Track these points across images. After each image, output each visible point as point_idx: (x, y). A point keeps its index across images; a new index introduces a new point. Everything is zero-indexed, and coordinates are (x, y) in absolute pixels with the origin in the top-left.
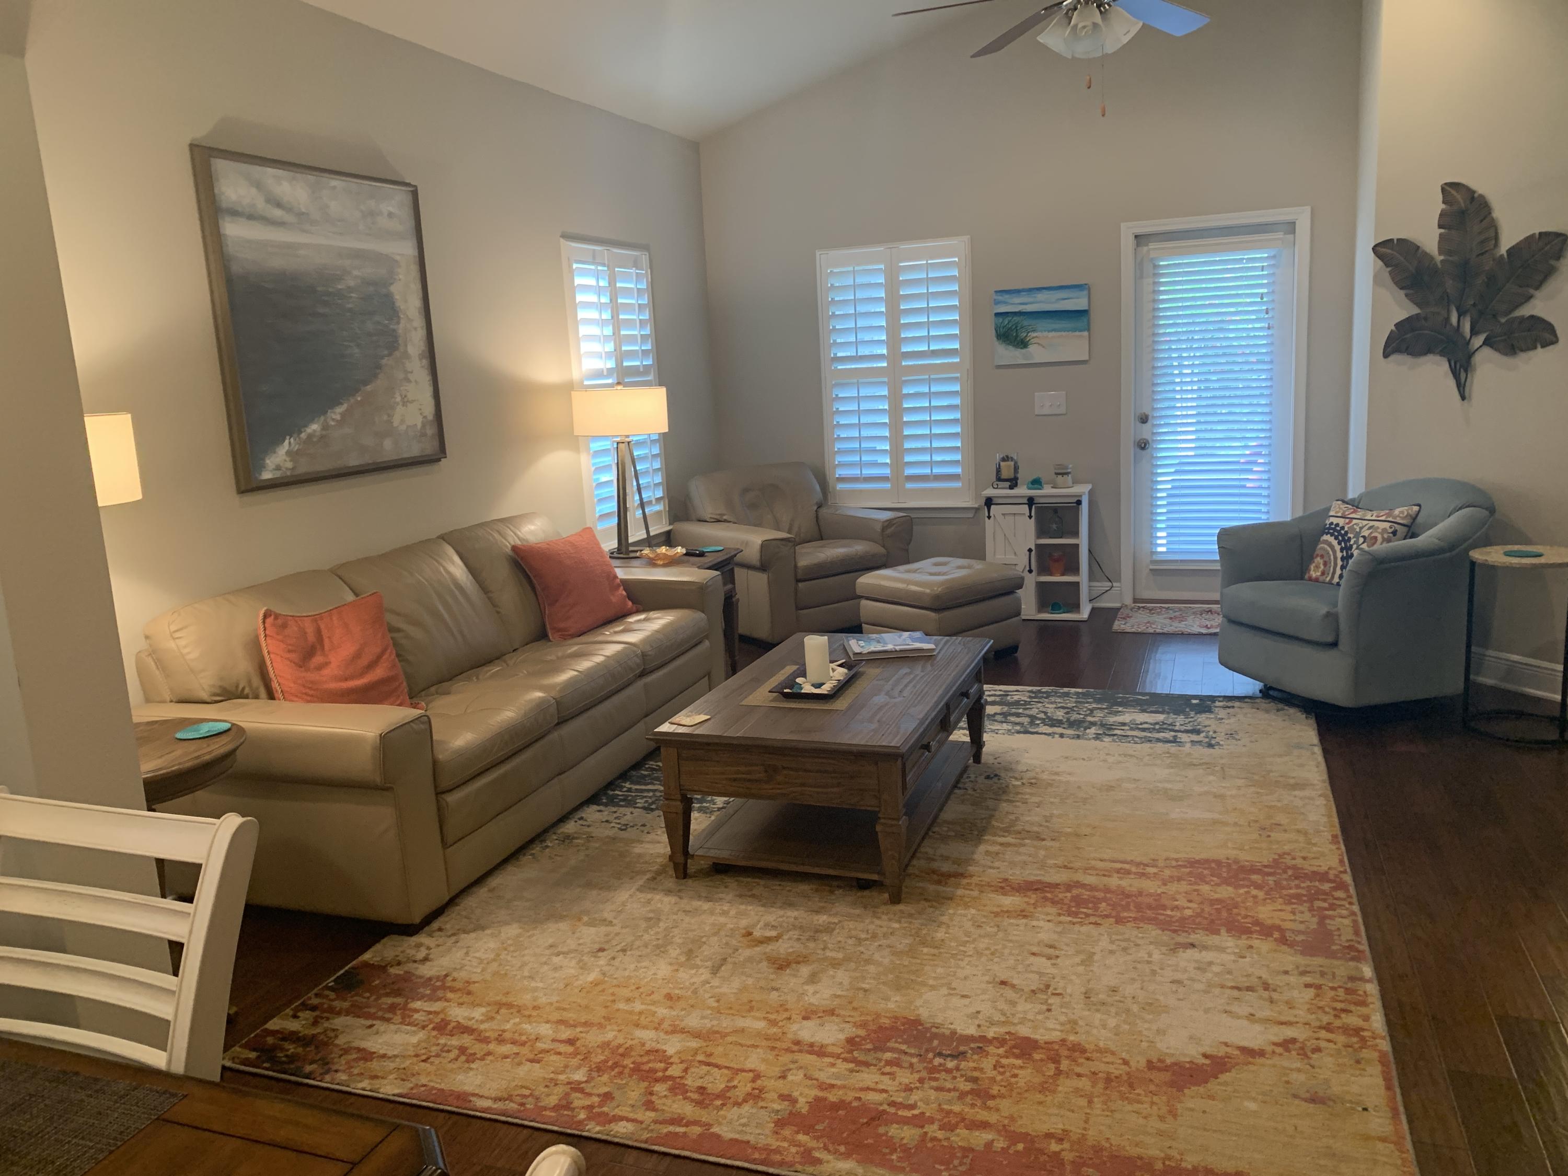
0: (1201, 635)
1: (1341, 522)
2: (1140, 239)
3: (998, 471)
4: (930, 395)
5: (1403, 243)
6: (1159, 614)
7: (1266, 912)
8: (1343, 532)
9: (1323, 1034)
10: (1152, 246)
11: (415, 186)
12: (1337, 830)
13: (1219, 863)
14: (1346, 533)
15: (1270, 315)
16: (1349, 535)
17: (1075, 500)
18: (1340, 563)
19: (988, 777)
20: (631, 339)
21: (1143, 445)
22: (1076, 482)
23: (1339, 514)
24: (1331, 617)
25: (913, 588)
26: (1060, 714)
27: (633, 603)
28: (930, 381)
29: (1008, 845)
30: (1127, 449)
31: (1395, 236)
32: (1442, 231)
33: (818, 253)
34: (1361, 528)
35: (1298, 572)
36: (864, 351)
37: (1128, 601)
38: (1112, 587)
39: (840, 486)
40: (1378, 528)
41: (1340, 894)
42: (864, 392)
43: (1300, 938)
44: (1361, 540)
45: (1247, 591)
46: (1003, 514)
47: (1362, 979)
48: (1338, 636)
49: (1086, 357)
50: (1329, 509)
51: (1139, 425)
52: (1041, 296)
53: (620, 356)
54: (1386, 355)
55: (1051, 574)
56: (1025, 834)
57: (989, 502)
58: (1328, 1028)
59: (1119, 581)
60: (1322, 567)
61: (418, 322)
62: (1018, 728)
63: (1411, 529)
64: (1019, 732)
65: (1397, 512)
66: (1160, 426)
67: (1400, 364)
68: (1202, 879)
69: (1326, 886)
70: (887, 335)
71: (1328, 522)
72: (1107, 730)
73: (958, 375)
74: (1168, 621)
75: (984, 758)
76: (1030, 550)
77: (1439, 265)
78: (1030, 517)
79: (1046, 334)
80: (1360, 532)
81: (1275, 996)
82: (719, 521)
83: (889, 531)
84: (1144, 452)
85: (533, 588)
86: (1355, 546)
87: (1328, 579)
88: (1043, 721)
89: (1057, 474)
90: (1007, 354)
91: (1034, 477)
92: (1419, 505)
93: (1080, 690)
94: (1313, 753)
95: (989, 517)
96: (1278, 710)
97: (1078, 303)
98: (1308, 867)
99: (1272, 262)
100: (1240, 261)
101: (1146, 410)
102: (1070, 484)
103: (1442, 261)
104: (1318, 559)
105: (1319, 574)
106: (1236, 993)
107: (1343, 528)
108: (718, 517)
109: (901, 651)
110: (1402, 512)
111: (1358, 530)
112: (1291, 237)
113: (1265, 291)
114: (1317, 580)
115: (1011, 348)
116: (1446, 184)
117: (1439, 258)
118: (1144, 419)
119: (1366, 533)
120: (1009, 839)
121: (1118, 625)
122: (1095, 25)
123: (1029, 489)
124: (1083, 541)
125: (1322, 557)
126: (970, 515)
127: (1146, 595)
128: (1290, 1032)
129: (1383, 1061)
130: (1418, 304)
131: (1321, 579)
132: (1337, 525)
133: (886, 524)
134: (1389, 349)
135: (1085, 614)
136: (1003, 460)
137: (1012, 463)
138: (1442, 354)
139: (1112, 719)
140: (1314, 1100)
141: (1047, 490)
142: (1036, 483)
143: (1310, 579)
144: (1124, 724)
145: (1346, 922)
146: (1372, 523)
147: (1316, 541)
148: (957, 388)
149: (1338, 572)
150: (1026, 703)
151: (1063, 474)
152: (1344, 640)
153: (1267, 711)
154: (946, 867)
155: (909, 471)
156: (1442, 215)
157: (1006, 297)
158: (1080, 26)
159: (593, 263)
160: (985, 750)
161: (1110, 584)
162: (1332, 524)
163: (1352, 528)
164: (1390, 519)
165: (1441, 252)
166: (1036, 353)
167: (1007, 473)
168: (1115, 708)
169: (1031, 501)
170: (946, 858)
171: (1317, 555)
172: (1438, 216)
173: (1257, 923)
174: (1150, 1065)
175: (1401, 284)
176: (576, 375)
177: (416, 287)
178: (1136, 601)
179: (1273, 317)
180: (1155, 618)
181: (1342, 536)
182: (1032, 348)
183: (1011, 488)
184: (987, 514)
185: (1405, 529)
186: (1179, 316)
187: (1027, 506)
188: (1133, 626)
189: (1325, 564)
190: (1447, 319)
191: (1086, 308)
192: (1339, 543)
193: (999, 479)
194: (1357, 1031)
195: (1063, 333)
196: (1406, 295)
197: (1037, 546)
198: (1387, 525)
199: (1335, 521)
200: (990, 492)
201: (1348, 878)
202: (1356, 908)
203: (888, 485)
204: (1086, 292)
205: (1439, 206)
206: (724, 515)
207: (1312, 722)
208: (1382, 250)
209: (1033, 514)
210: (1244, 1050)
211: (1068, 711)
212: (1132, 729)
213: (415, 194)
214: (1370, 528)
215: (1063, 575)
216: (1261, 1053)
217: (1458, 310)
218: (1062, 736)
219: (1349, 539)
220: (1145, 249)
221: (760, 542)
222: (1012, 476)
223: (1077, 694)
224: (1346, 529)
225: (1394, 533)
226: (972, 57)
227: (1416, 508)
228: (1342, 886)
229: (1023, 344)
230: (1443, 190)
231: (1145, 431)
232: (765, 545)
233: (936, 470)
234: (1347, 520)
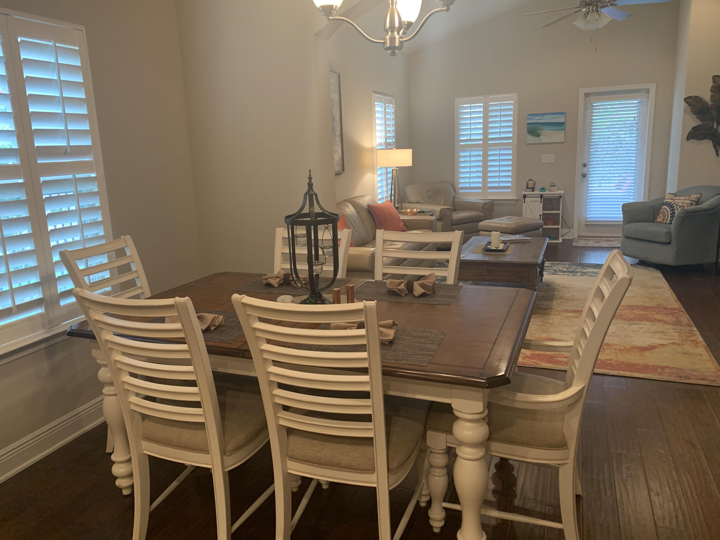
0: (608, 247)
1: (670, 201)
2: (587, 95)
3: (527, 185)
4: (500, 155)
5: (696, 97)
6: (589, 241)
7: (657, 317)
8: (671, 204)
9: (684, 341)
10: (592, 97)
11: (339, 73)
12: (676, 298)
13: (638, 306)
14: (673, 205)
15: (637, 125)
16: (674, 205)
17: (559, 196)
18: (670, 216)
19: (547, 286)
20: (390, 131)
21: (584, 176)
22: (558, 190)
23: (670, 198)
24: (669, 233)
25: (503, 226)
26: (565, 269)
27: (406, 228)
28: (500, 149)
29: (563, 302)
30: (578, 176)
31: (693, 95)
32: (712, 93)
33: (456, 99)
34: (678, 203)
35: (653, 220)
36: (473, 137)
37: (576, 237)
38: (570, 231)
39: (461, 191)
40: (685, 202)
41: (681, 313)
42: (472, 153)
43: (671, 322)
44: (678, 207)
45: (635, 226)
46: (530, 201)
47: (694, 330)
48: (671, 240)
49: (563, 141)
50: (665, 197)
51: (583, 168)
52: (546, 117)
53: (387, 138)
54: (688, 140)
55: (548, 225)
56: (567, 300)
57: (525, 196)
58: (685, 340)
59: (573, 229)
60: (662, 217)
61: (339, 123)
62: (551, 273)
63: (697, 202)
64: (551, 274)
65: (692, 196)
66: (591, 168)
67: (693, 143)
68: (633, 310)
69: (677, 311)
70: (483, 131)
71: (665, 201)
72: (584, 274)
73: (511, 147)
74: (593, 243)
75: (543, 281)
76: (540, 215)
77: (710, 106)
78: (541, 202)
79: (548, 131)
80: (678, 204)
81: (666, 334)
82: (418, 203)
83: (485, 207)
84: (585, 178)
85: (374, 220)
86: (676, 209)
87: (665, 222)
88: (559, 271)
89: (550, 186)
90: (531, 139)
91: (542, 187)
92: (701, 194)
93: (569, 263)
94: (663, 280)
95: (524, 202)
96: (645, 268)
97: (561, 119)
98: (669, 307)
99: (639, 104)
100: (627, 104)
101: (586, 162)
102: (556, 190)
103: (711, 105)
104: (661, 214)
105: (661, 220)
106: (654, 334)
107: (671, 203)
108: (418, 201)
109: (519, 240)
110: (694, 197)
111: (677, 203)
112: (648, 94)
113: (636, 115)
114: (660, 222)
115: (533, 137)
116: (714, 76)
117: (710, 103)
118: (585, 165)
119: (680, 204)
120: (563, 300)
121: (574, 244)
122: (596, 19)
123: (540, 191)
124: (560, 212)
125: (662, 214)
126: (514, 202)
127: (583, 234)
128: (673, 341)
129: (704, 346)
130: (701, 120)
131: (662, 222)
132: (669, 202)
133: (484, 204)
134: (688, 138)
135: (560, 241)
136: (530, 180)
137: (533, 182)
138: (710, 139)
139: (585, 271)
140: (684, 353)
141: (547, 192)
142: (543, 189)
143: (657, 222)
144: (590, 272)
145: (686, 319)
146: (683, 201)
147: (660, 209)
148: (511, 152)
149: (669, 219)
150: (550, 266)
151: (553, 186)
152: (674, 243)
153: (641, 269)
154: (544, 307)
155: (489, 185)
156: (712, 87)
157: (532, 117)
158: (591, 20)
159: (381, 102)
160: (543, 278)
161: (569, 230)
162: (666, 202)
163: (675, 203)
164: (690, 199)
165: (711, 101)
166: (543, 139)
167: (531, 185)
168: (584, 268)
169: (541, 196)
170: (543, 305)
171: (660, 213)
172: (711, 87)
173: (655, 319)
174: (632, 347)
175: (694, 113)
176: (375, 145)
177: (338, 110)
178: (579, 237)
179: (638, 126)
180: (588, 242)
181: (670, 205)
182: (542, 137)
183: (533, 191)
184: (523, 201)
185: (695, 203)
186: (601, 125)
187: (540, 198)
188: (581, 245)
189: (664, 216)
190: (712, 126)
191: (564, 122)
192: (670, 208)
193: (527, 188)
194: (695, 341)
195: (555, 131)
196: (697, 117)
197: (543, 214)
198: (689, 201)
199: (668, 200)
200: (524, 193)
201: (683, 309)
202: (687, 316)
203: (480, 191)
204: (564, 116)
205: (710, 84)
206: (420, 200)
207: (659, 271)
208: (688, 100)
209: (542, 201)
210: (660, 344)
211: (567, 269)
212: (593, 273)
213: (339, 76)
214: (682, 203)
215: (552, 225)
216: (666, 345)
217: (717, 123)
218: (568, 275)
219: (674, 207)
220: (588, 99)
221: (440, 209)
222: (533, 187)
223: (569, 264)
224: (672, 203)
225: (691, 204)
226: (542, 28)
227: (700, 195)
228: (682, 311)
229: (538, 135)
230: (713, 77)
231: (585, 170)
232: (442, 210)
233: (501, 185)
234: (673, 200)
